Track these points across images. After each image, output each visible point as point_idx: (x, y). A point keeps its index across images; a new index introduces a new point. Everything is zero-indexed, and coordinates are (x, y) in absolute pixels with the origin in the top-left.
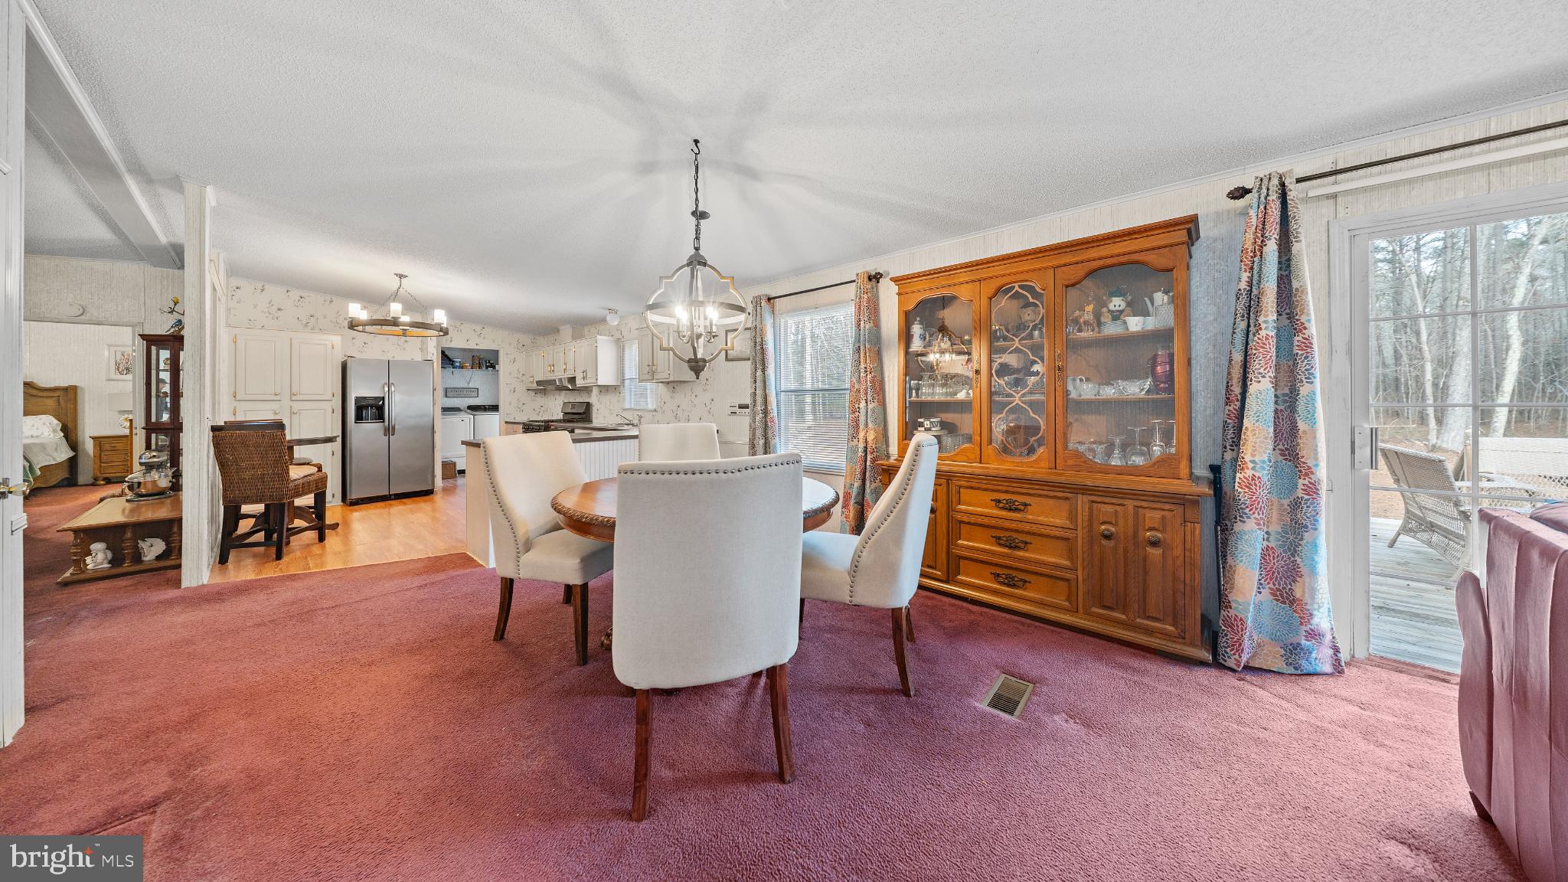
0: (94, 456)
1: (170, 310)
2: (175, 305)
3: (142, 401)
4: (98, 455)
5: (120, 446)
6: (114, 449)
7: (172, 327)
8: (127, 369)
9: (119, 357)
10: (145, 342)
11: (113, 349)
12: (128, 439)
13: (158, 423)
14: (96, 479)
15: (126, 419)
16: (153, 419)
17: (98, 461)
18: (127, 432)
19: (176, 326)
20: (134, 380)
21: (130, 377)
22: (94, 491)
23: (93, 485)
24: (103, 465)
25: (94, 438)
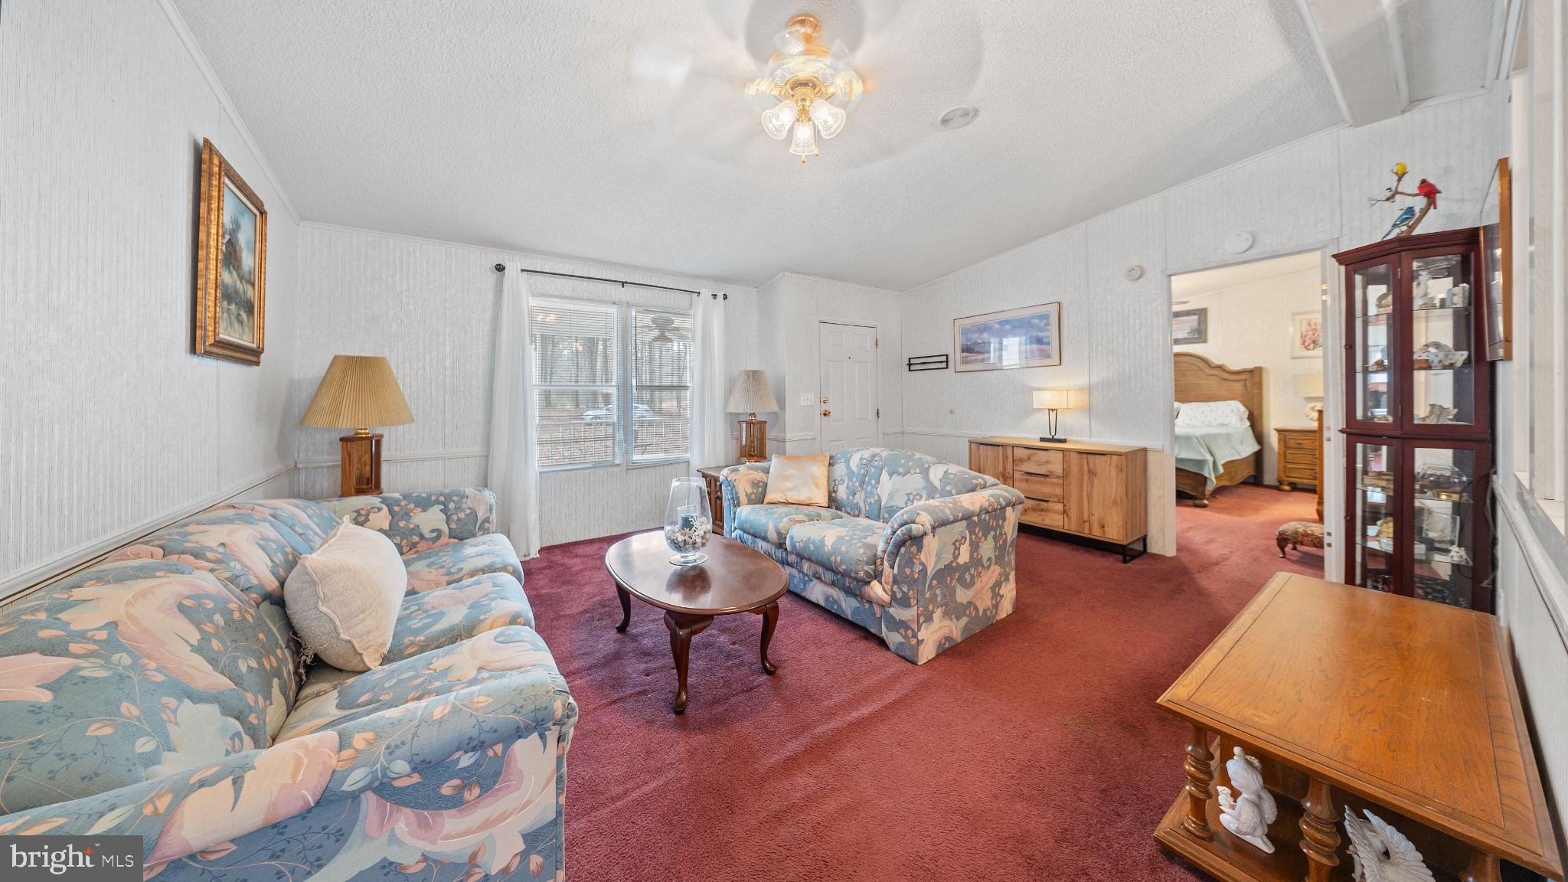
0: (1279, 454)
1: (1389, 194)
2: (1399, 180)
3: (1339, 381)
4: (1282, 452)
5: (1307, 444)
6: (1300, 447)
7: (1395, 226)
8: (1314, 342)
9: (1305, 327)
10: (1343, 268)
11: (1298, 318)
12: (1316, 435)
13: (1368, 421)
14: (1281, 482)
15: (1313, 409)
16: (1359, 415)
17: (1282, 460)
18: (1315, 425)
19: (1402, 222)
20: (1325, 356)
21: (1319, 352)
22: (1279, 500)
23: (1277, 488)
24: (1289, 466)
25: (1279, 431)
